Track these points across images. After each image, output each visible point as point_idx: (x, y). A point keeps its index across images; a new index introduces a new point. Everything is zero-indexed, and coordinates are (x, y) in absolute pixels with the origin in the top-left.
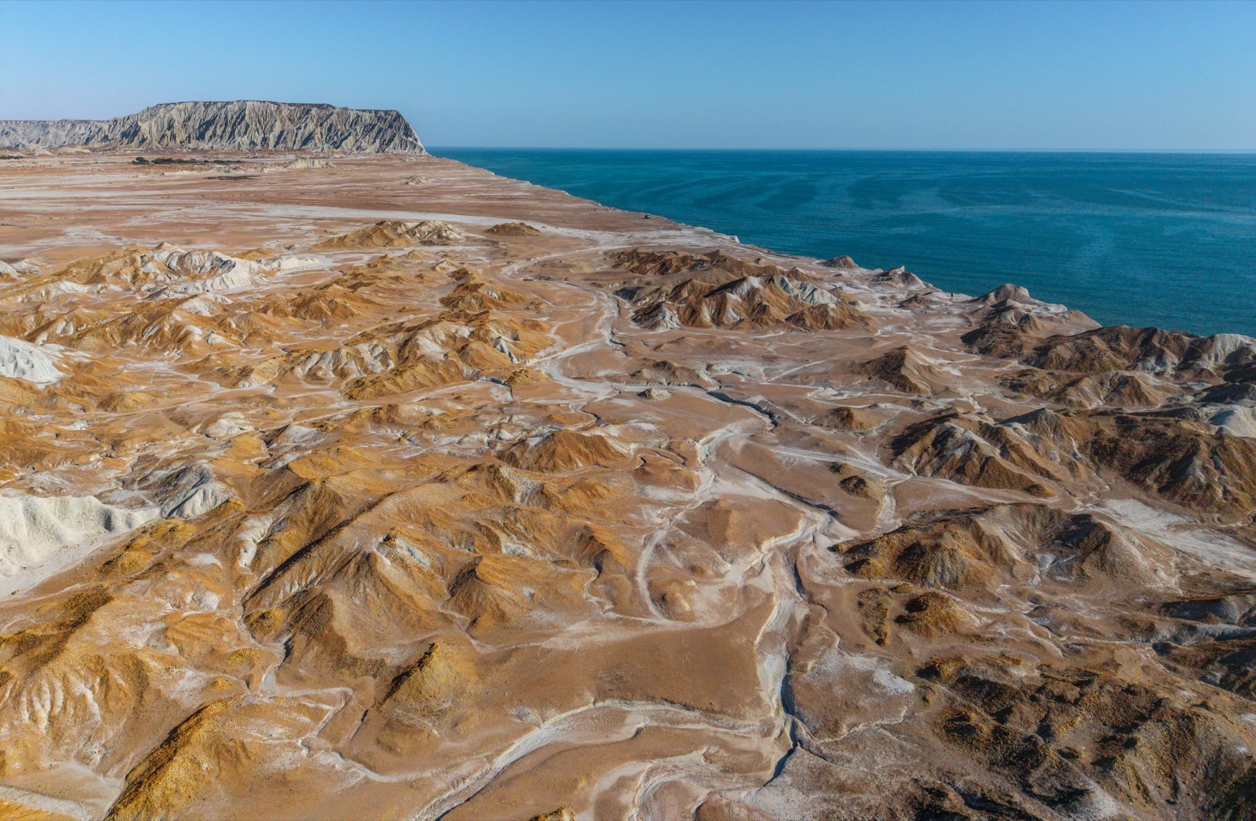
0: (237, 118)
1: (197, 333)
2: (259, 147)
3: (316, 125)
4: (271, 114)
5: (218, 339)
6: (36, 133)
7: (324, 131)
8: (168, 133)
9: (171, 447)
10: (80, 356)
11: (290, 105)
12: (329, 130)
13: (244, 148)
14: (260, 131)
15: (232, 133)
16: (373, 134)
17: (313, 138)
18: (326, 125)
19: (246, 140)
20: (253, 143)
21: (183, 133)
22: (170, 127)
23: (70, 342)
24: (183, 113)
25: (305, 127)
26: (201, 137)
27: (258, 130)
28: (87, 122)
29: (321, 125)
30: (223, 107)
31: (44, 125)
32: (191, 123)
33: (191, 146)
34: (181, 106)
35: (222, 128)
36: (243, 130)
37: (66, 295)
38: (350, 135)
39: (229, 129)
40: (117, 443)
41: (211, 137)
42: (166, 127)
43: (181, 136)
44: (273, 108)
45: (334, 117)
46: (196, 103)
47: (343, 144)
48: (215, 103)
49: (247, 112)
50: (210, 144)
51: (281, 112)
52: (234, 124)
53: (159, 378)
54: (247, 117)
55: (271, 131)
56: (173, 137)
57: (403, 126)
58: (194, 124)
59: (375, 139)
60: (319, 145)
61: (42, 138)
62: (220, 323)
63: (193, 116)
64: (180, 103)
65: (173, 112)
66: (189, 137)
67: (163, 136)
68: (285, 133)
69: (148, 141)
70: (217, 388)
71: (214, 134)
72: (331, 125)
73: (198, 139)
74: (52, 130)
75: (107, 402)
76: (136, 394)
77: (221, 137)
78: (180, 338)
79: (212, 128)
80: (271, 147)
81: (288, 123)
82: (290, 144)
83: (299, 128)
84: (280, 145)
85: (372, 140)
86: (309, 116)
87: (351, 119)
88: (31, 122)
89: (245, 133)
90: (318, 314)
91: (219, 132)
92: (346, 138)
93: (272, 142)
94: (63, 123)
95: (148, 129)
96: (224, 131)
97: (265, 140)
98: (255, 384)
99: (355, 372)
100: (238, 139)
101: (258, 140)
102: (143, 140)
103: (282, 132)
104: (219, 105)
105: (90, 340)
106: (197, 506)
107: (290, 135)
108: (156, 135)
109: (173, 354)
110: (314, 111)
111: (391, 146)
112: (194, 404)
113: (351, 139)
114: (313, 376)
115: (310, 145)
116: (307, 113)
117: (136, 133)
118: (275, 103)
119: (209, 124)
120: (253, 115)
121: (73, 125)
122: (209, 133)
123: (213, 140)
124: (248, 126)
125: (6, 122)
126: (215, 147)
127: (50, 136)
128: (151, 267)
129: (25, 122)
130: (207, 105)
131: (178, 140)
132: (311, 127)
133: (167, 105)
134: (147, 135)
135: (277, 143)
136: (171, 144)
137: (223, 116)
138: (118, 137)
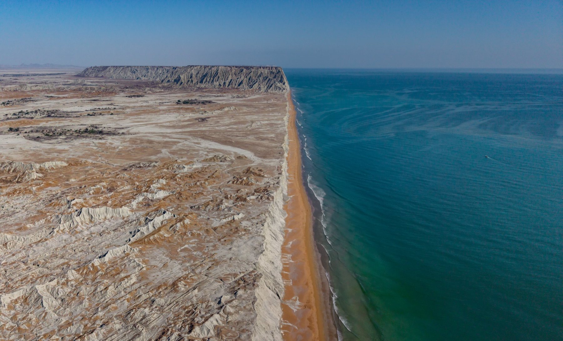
0: (215, 74)
1: (178, 179)
2: (222, 87)
3: (245, 77)
4: (228, 72)
5: (180, 180)
6: (144, 72)
7: (247, 80)
8: (190, 80)
9: (173, 190)
10: (167, 181)
11: (236, 67)
12: (249, 79)
13: (216, 87)
14: (223, 79)
15: (213, 80)
16: (266, 81)
17: (243, 83)
18: (248, 77)
19: (218, 83)
20: (220, 85)
21: (196, 79)
22: (191, 77)
23: (166, 179)
24: (196, 71)
25: (240, 78)
26: (201, 82)
27: (222, 79)
28: (162, 67)
29: (246, 77)
30: (211, 69)
31: (147, 68)
32: (199, 75)
33: (198, 86)
34: (196, 68)
35: (209, 78)
36: (217, 79)
37: (165, 171)
38: (257, 82)
39: (212, 79)
40: (170, 189)
41: (205, 82)
42: (190, 77)
43: (195, 81)
44: (229, 69)
45: (252, 73)
46: (201, 66)
47: (254, 86)
48: (208, 66)
49: (219, 71)
50: (205, 85)
51: (232, 70)
52: (214, 77)
53: (174, 184)
54: (219, 73)
55: (227, 79)
56: (192, 81)
57: (280, 76)
58: (200, 76)
59: (267, 84)
60: (245, 86)
61: (146, 75)
62: (180, 178)
63: (200, 72)
64: (196, 66)
65: (193, 71)
66: (198, 82)
67: (189, 81)
68: (232, 80)
69: (183, 83)
70: (178, 186)
71: (206, 81)
72: (250, 77)
73: (200, 82)
74: (150, 71)
75: (169, 186)
76: (171, 185)
77: (209, 82)
78: (176, 180)
79: (206, 78)
80: (226, 87)
81: (234, 75)
82: (234, 86)
83: (238, 78)
84: (230, 86)
85: (265, 84)
86: (242, 73)
87: (259, 74)
88: (142, 66)
89: (218, 81)
90: (191, 178)
91: (208, 80)
92: (255, 83)
93: (227, 85)
94: (153, 67)
95: (183, 78)
96: (210, 79)
97: (224, 83)
98: (181, 186)
99: (190, 186)
100: (215, 83)
101: (222, 84)
102: (182, 83)
103: (231, 80)
104: (210, 67)
105: (168, 179)
106: (174, 193)
107: (234, 81)
108: (186, 81)
109: (175, 182)
110: (245, 70)
111: (271, 89)
112: (176, 187)
113: (257, 84)
114: (187, 186)
115: (241, 86)
116: (242, 71)
117: (179, 80)
118: (230, 67)
119: (205, 76)
120: (221, 72)
121: (157, 69)
122: (204, 80)
123: (206, 83)
124: (219, 77)
125: (134, 66)
126: (206, 86)
127: (149, 74)
128: (175, 167)
129: (141, 66)
130: (205, 67)
131: (194, 83)
132: (243, 78)
133: (191, 66)
134: (183, 81)
135: (229, 85)
136: (191, 84)
137: (210, 73)
138: (173, 81)
